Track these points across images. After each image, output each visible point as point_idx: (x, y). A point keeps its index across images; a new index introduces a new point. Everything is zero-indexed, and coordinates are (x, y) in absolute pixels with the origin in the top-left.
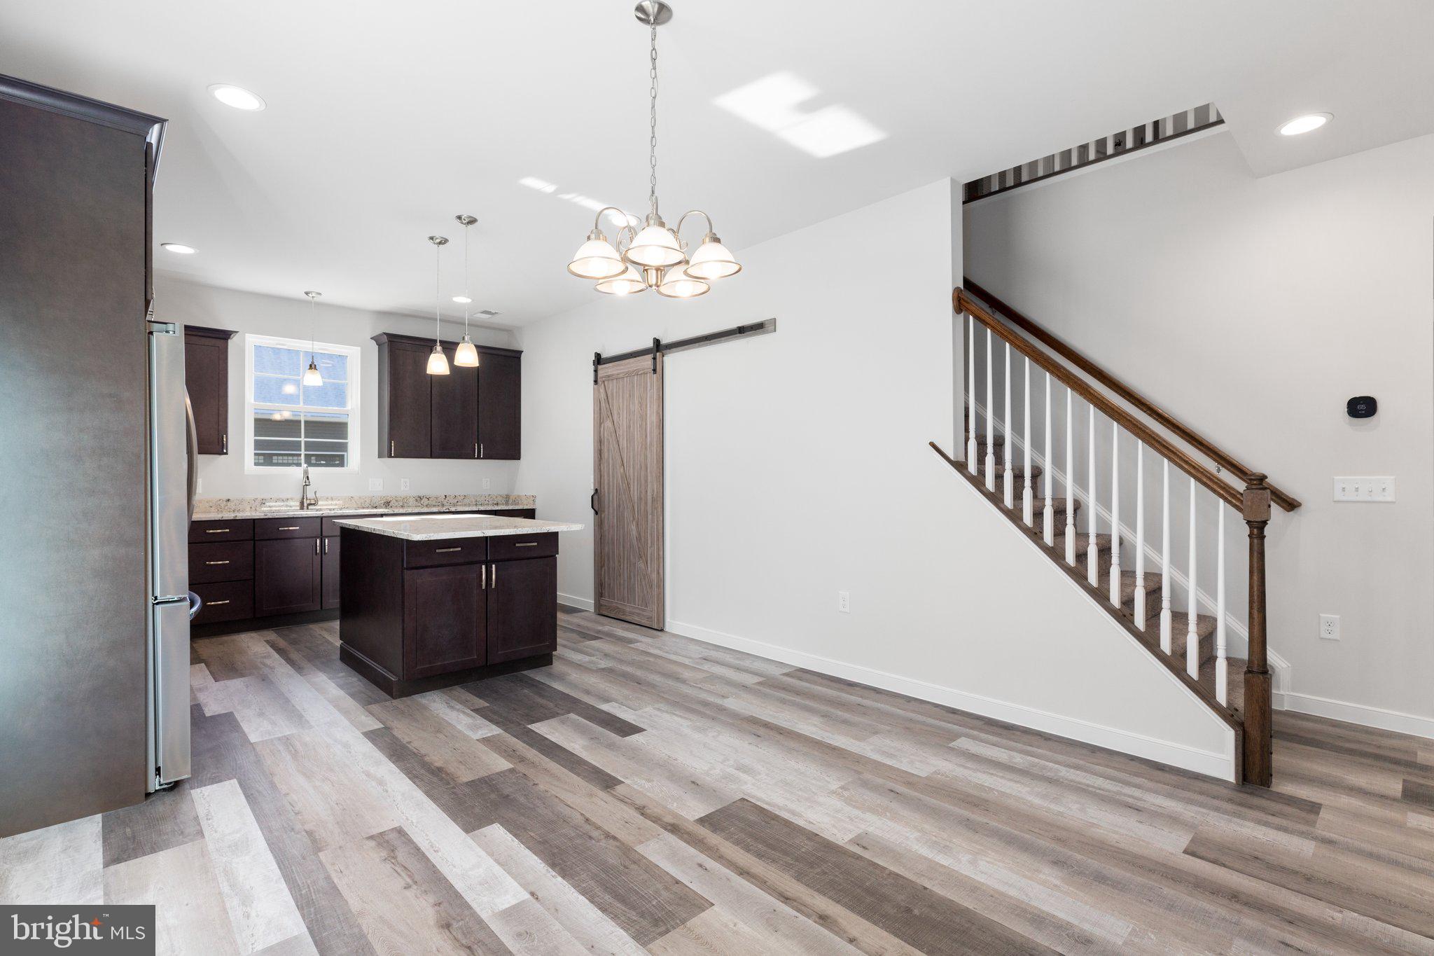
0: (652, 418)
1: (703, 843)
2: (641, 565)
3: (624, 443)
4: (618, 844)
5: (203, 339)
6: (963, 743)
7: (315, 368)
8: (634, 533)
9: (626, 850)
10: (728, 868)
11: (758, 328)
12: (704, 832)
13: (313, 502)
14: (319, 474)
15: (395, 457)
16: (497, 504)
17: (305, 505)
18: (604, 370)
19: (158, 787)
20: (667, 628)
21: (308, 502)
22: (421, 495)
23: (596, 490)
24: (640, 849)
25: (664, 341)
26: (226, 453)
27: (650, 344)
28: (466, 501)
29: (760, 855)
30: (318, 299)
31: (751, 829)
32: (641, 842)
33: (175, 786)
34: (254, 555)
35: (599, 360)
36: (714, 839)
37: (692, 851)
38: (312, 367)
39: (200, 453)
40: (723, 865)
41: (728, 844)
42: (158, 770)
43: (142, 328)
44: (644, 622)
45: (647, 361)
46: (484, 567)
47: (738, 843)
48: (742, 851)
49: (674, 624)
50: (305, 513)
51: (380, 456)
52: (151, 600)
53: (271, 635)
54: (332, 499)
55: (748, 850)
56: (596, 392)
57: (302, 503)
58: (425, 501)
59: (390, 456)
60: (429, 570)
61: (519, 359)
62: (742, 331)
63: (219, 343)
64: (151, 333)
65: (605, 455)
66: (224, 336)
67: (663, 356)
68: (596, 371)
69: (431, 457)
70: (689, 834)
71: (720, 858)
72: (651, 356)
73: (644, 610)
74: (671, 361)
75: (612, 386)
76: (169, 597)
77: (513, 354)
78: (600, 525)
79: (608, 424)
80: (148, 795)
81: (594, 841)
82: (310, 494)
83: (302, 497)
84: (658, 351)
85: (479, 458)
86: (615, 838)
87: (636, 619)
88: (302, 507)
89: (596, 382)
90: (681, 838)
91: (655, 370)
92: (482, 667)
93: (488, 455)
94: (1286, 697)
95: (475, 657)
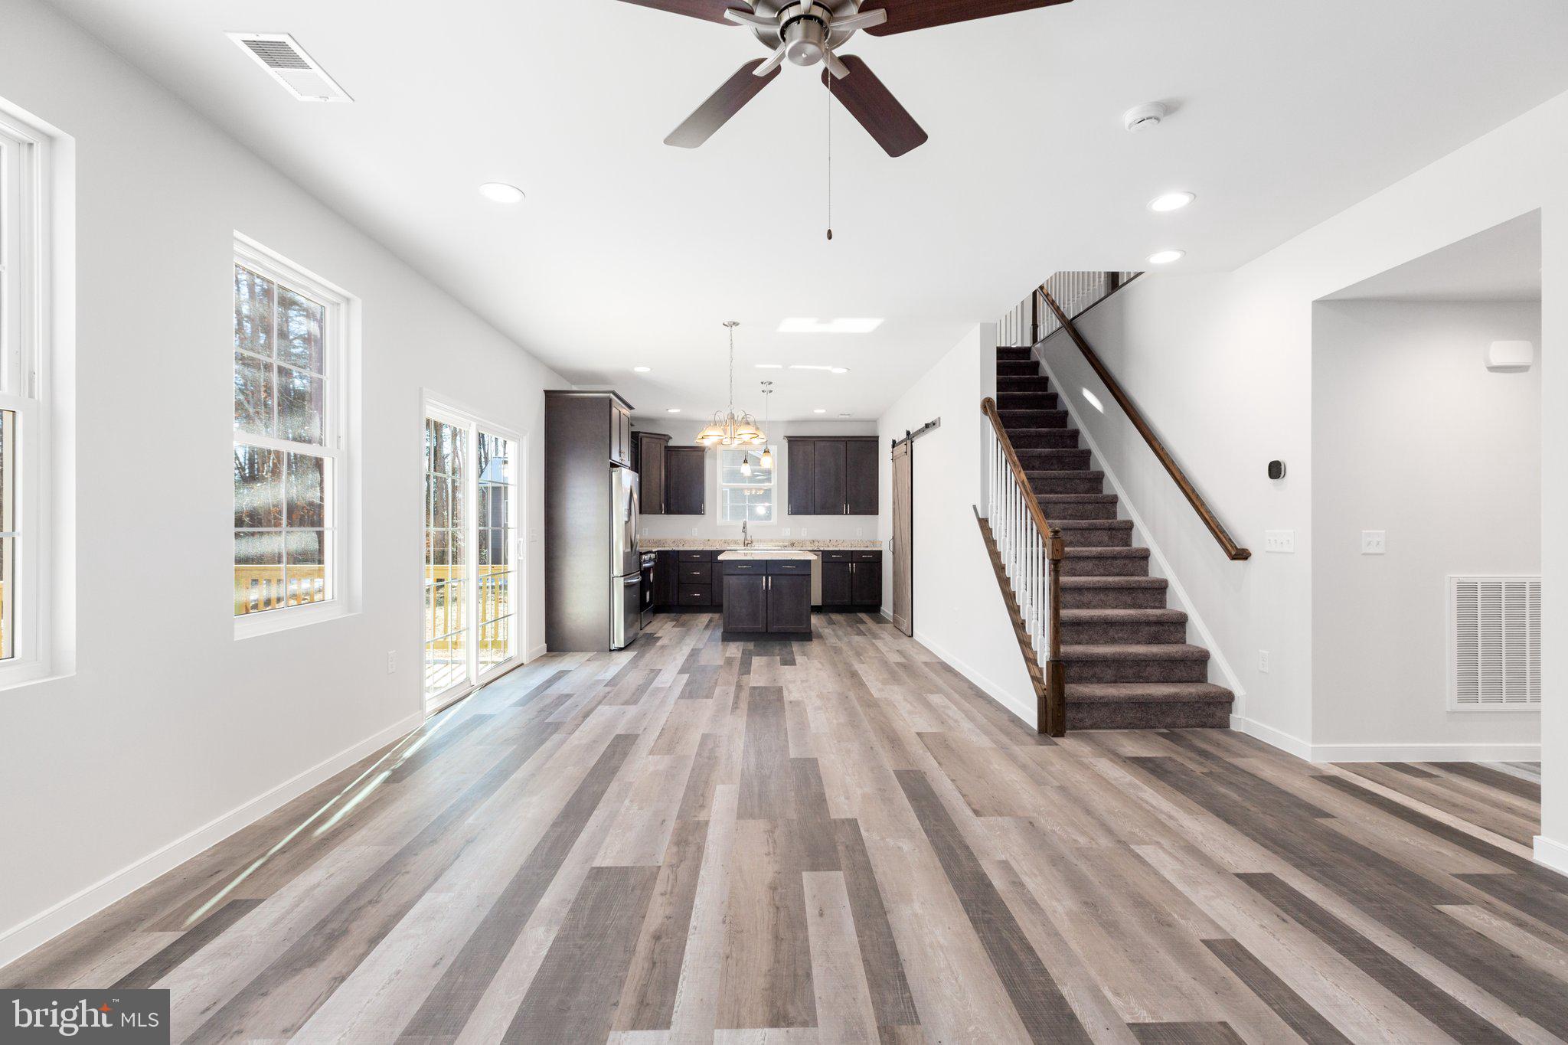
0: (907, 485)
2: (904, 590)
3: (900, 503)
8: (902, 567)
13: (750, 542)
19: (614, 648)
20: (914, 637)
21: (747, 542)
22: (814, 540)
23: (893, 537)
25: (910, 431)
26: (703, 514)
27: (904, 436)
28: (844, 544)
34: (712, 571)
35: (894, 444)
38: (745, 462)
42: (614, 642)
44: (905, 631)
45: (905, 447)
46: (764, 577)
51: (790, 514)
52: (612, 576)
54: (761, 541)
56: (893, 466)
57: (744, 543)
58: (816, 543)
60: (736, 577)
61: (878, 440)
62: (929, 426)
63: (700, 453)
65: (895, 512)
66: (701, 450)
67: (912, 442)
68: (893, 452)
69: (814, 514)
72: (905, 443)
73: (904, 622)
74: (918, 443)
75: (897, 462)
77: (874, 439)
78: (894, 561)
79: (896, 490)
80: (610, 650)
82: (749, 538)
84: (909, 439)
85: (846, 514)
87: (904, 627)
88: (744, 546)
89: (892, 459)
91: (906, 452)
92: (764, 633)
93: (854, 512)
94: (1241, 719)
95: (760, 626)
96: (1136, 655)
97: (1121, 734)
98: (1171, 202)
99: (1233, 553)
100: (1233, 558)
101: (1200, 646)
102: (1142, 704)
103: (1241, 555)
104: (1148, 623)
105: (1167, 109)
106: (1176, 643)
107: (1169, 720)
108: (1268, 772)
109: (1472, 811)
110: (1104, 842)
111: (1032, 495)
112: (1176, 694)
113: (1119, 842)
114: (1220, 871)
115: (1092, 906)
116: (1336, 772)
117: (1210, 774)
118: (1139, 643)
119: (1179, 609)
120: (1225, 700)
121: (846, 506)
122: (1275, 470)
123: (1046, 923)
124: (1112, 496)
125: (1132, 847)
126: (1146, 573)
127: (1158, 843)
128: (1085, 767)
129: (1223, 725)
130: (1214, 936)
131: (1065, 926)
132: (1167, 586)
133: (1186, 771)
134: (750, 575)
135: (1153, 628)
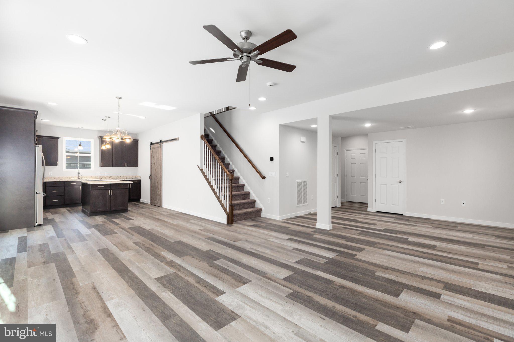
0: (160, 158)
2: (158, 192)
3: (155, 164)
5: (52, 139)
6: (191, 221)
7: (81, 145)
8: (157, 185)
11: (176, 139)
13: (81, 177)
14: (81, 170)
15: (102, 167)
16: (133, 178)
17: (79, 178)
18: (153, 146)
19: (37, 225)
20: (163, 207)
21: (80, 177)
22: (111, 176)
23: (151, 175)
24: (114, 230)
25: (163, 140)
26: (58, 166)
27: (159, 141)
28: (124, 178)
30: (82, 128)
33: (40, 225)
34: (64, 190)
35: (151, 144)
38: (80, 145)
39: (46, 165)
42: (37, 222)
43: (34, 146)
44: (159, 205)
45: (158, 145)
46: (109, 190)
49: (164, 206)
50: (79, 180)
51: (99, 167)
52: (36, 193)
53: (68, 208)
54: (86, 177)
56: (151, 151)
57: (78, 178)
59: (101, 166)
60: (96, 191)
61: (138, 141)
62: (173, 140)
63: (56, 140)
64: (36, 147)
65: (152, 166)
66: (57, 138)
67: (162, 144)
68: (151, 146)
69: (113, 167)
72: (159, 144)
73: (158, 203)
74: (164, 145)
75: (153, 150)
76: (39, 192)
77: (137, 141)
78: (151, 183)
79: (153, 159)
80: (35, 226)
82: (80, 176)
83: (78, 176)
84: (161, 143)
85: (126, 167)
87: (157, 205)
88: (78, 179)
89: (151, 149)
90: (122, 229)
91: (160, 147)
92: (109, 211)
93: (129, 166)
94: (264, 214)
95: (107, 209)
96: (243, 202)
97: (243, 221)
98: (262, 99)
99: (263, 177)
100: (263, 178)
101: (253, 199)
102: (246, 214)
103: (264, 177)
104: (243, 195)
105: (275, 84)
106: (248, 199)
107: (251, 217)
108: (275, 223)
109: (305, 223)
110: (263, 240)
111: (221, 162)
112: (252, 210)
113: (265, 239)
114: (284, 239)
115: (272, 250)
116: (284, 221)
117: (266, 225)
118: (241, 200)
119: (248, 191)
120: (260, 210)
121: (126, 164)
122: (272, 159)
123: (269, 254)
124: (228, 163)
125: (268, 240)
126: (239, 183)
127: (271, 238)
128: (245, 229)
129: (260, 216)
130: (293, 248)
131: (272, 254)
132: (244, 186)
133: (263, 226)
134: (103, 190)
135: (244, 196)
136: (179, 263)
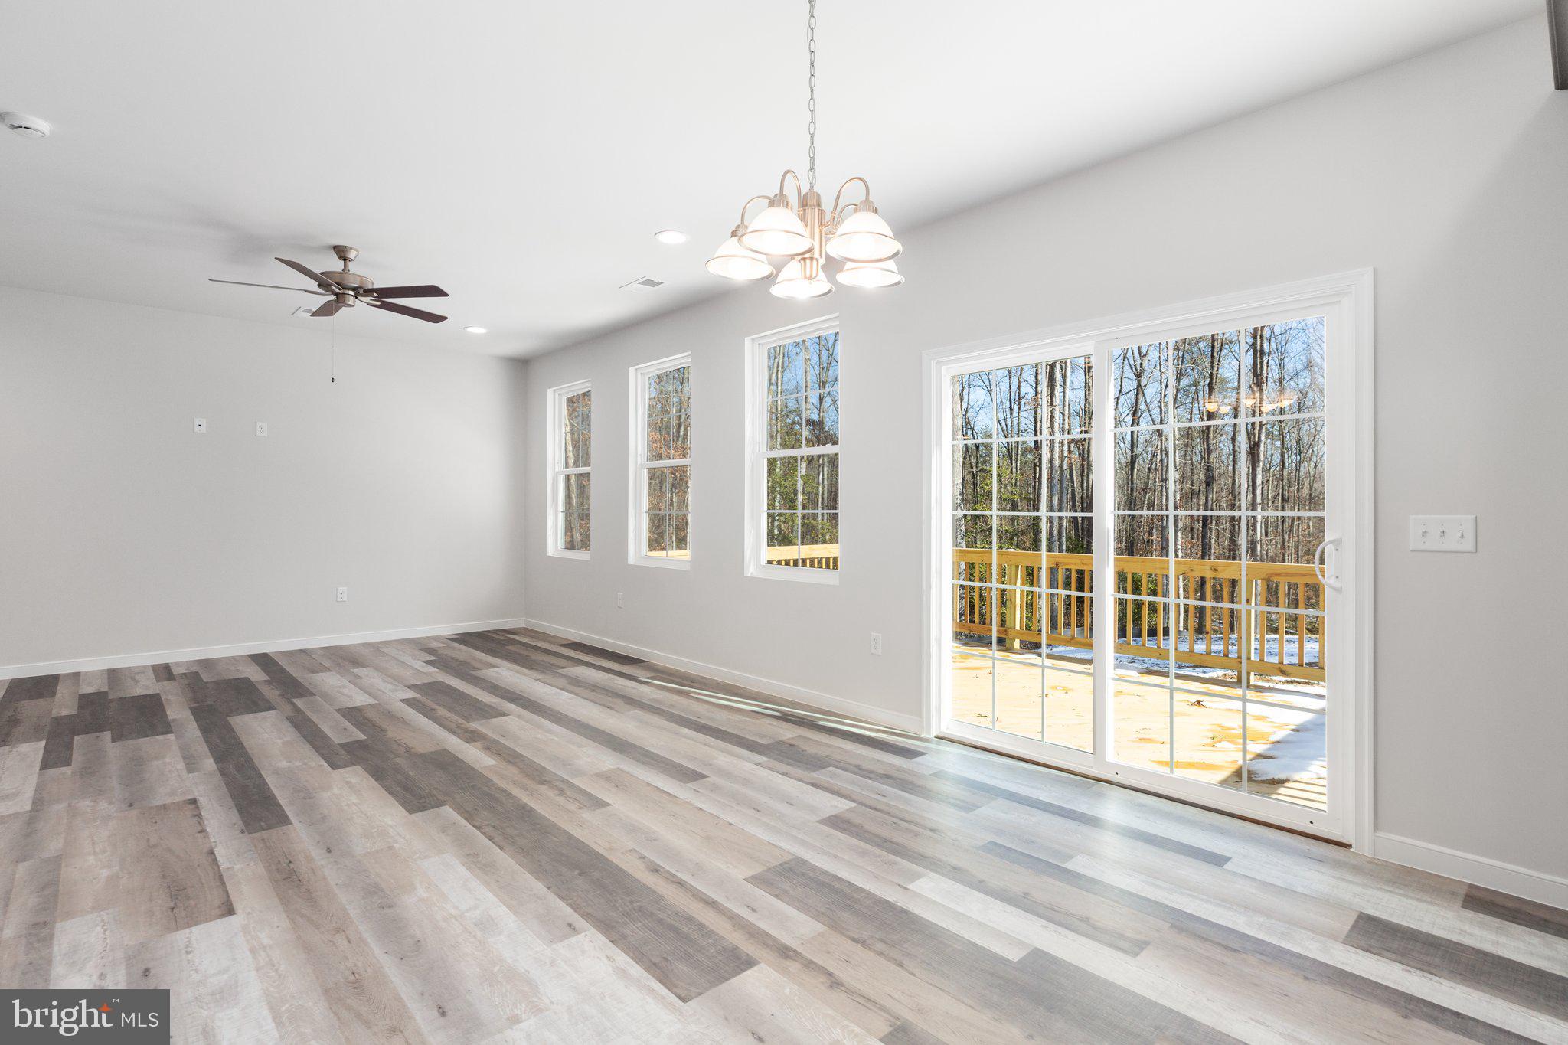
1: (749, 933)
4: (848, 933)
9: (835, 926)
10: (726, 908)
12: (748, 948)
24: (820, 927)
29: (690, 919)
31: (690, 950)
32: (821, 935)
36: (737, 939)
37: (763, 925)
40: (730, 910)
41: (722, 932)
47: (710, 933)
48: (707, 924)
55: (701, 925)
70: (766, 945)
71: (733, 918)
81: (877, 937)
86: (854, 940)
90: (775, 940)
136: (454, 737)
